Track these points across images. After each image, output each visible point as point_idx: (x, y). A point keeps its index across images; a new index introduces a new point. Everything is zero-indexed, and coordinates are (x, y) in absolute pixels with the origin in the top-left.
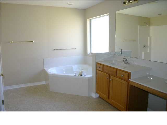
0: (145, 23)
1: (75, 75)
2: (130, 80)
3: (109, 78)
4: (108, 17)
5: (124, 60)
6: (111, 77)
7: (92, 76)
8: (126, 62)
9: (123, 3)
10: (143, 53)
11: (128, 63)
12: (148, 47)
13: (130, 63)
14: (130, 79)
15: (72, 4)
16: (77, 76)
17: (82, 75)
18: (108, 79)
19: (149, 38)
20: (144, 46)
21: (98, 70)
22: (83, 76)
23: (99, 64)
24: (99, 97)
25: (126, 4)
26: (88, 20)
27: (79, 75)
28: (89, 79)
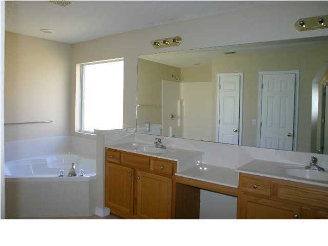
0: (173, 76)
1: (61, 176)
2: (175, 174)
3: (135, 174)
4: (122, 62)
5: (157, 141)
6: (139, 173)
7: (95, 174)
8: (161, 144)
9: (153, 43)
10: (171, 128)
11: (163, 147)
12: (178, 117)
13: (167, 147)
14: (176, 172)
15: (51, 32)
16: (65, 176)
17: (75, 175)
18: (133, 177)
19: (179, 101)
20: (172, 116)
21: (109, 162)
22: (78, 176)
23: (110, 150)
24: (111, 213)
25: (158, 45)
26: (77, 65)
27: (69, 174)
28: (92, 181)
